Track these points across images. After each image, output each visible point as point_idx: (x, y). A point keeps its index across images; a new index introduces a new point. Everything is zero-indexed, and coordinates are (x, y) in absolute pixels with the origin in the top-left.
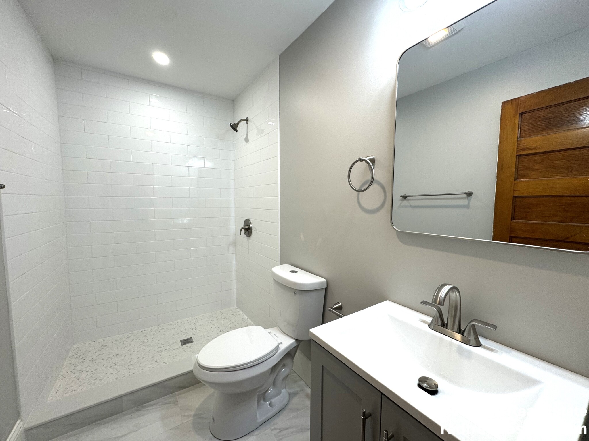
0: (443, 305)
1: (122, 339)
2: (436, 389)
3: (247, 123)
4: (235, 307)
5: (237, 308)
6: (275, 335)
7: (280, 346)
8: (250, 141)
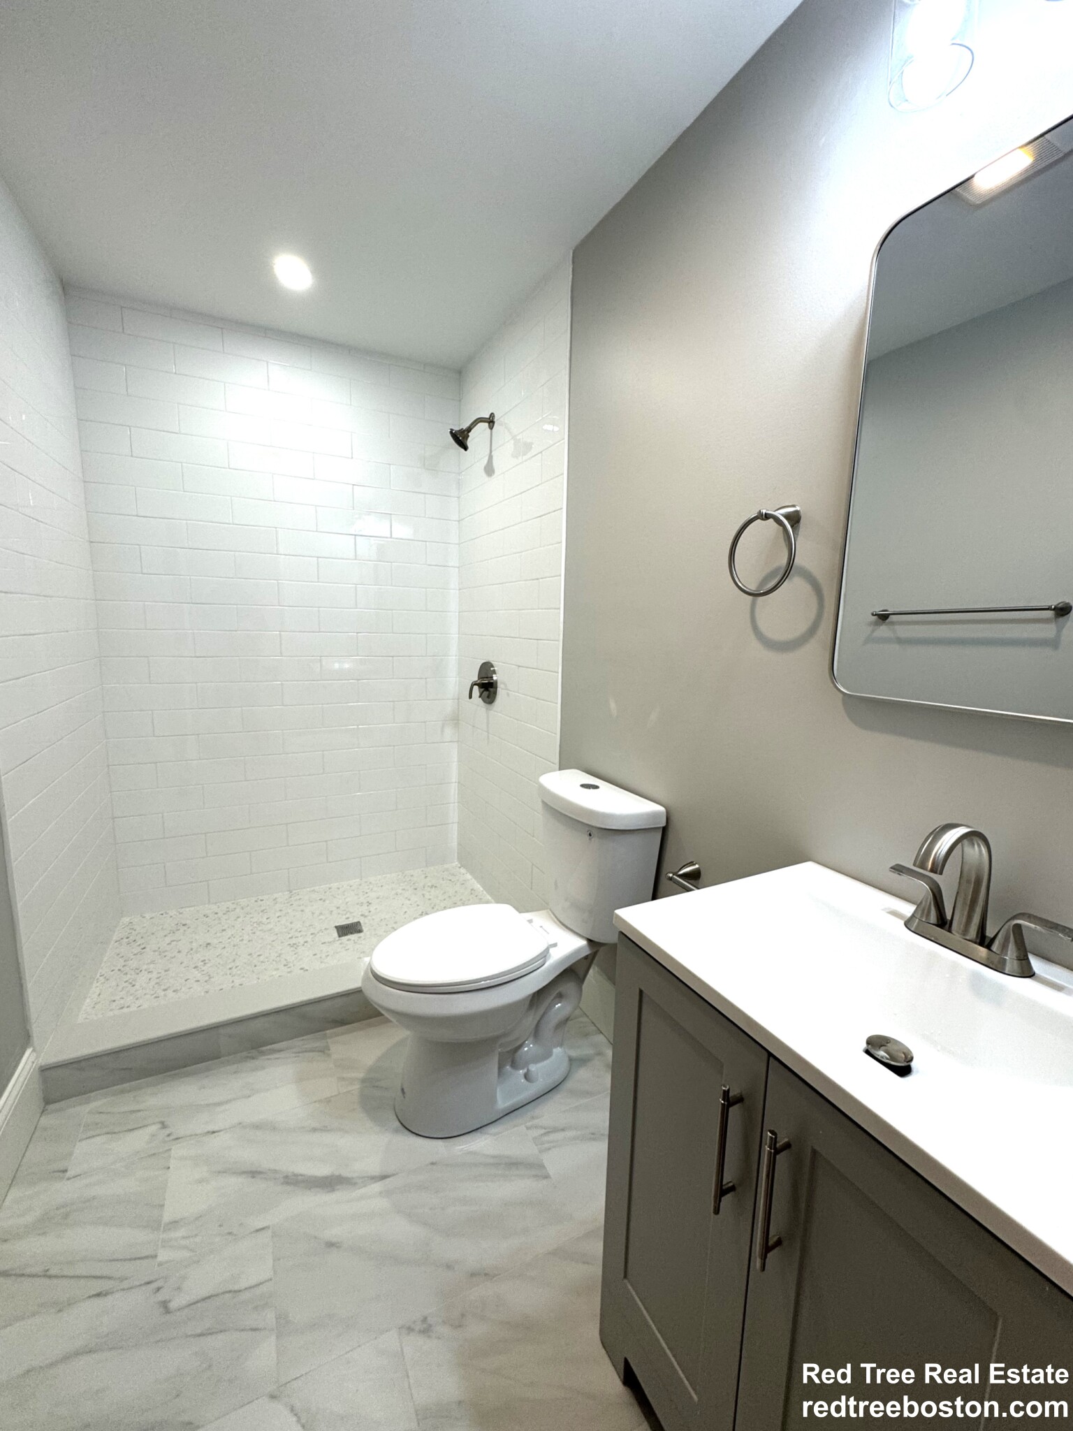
0: (941, 873)
1: (216, 913)
2: (908, 1064)
3: (491, 428)
4: (454, 864)
5: (460, 868)
6: (541, 927)
7: (552, 951)
8: (497, 472)
